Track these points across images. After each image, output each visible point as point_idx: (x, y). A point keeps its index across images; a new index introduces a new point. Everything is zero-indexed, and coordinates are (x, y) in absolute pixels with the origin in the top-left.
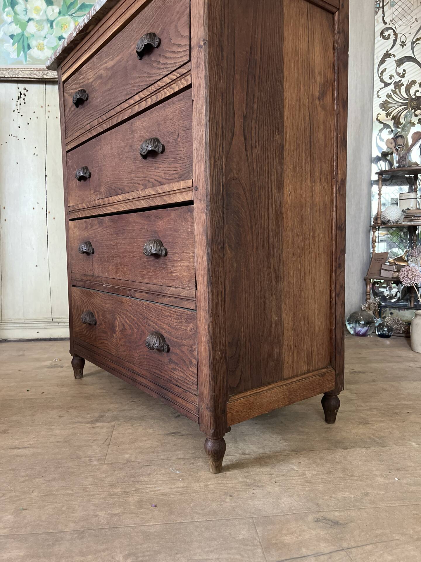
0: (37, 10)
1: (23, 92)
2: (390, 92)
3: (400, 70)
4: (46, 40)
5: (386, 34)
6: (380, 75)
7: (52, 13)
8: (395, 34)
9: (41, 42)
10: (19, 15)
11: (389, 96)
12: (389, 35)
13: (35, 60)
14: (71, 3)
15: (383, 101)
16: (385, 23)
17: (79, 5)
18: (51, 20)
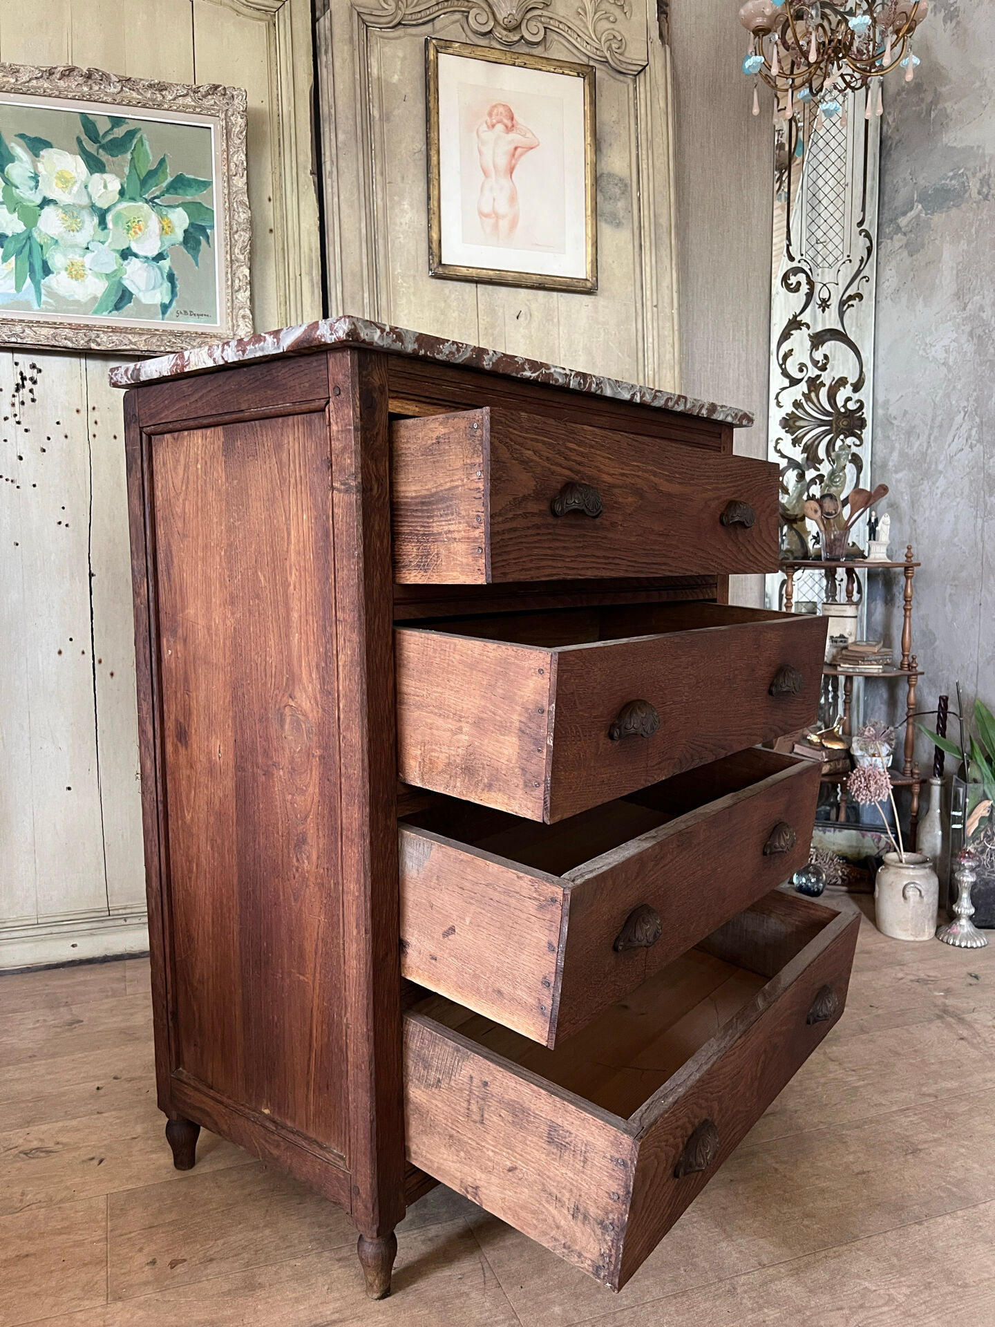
0: (65, 181)
1: (28, 373)
2: (800, 397)
3: (818, 356)
4: (89, 256)
5: (793, 280)
6: (781, 362)
7: (103, 190)
8: (810, 283)
9: (77, 259)
10: (17, 187)
11: (797, 404)
12: (799, 283)
13: (63, 303)
14: (150, 172)
15: (787, 414)
16: (792, 259)
17: (170, 179)
18: (101, 209)
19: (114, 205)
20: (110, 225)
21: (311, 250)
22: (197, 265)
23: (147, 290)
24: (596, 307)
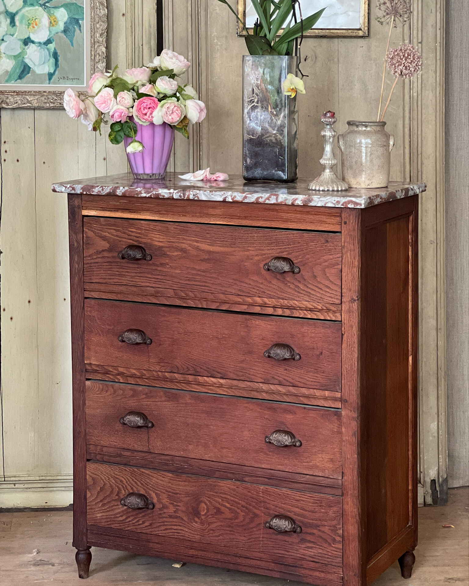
4: (4, 44)
18: (12, 13)
19: (20, 10)
20: (17, 23)
21: (150, 26)
22: (72, 45)
23: (40, 65)
24: (369, 48)
